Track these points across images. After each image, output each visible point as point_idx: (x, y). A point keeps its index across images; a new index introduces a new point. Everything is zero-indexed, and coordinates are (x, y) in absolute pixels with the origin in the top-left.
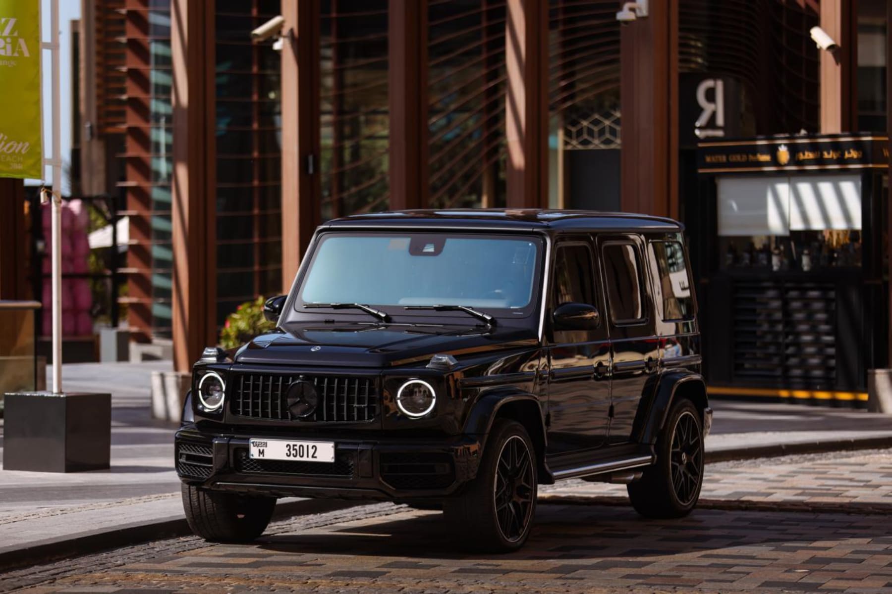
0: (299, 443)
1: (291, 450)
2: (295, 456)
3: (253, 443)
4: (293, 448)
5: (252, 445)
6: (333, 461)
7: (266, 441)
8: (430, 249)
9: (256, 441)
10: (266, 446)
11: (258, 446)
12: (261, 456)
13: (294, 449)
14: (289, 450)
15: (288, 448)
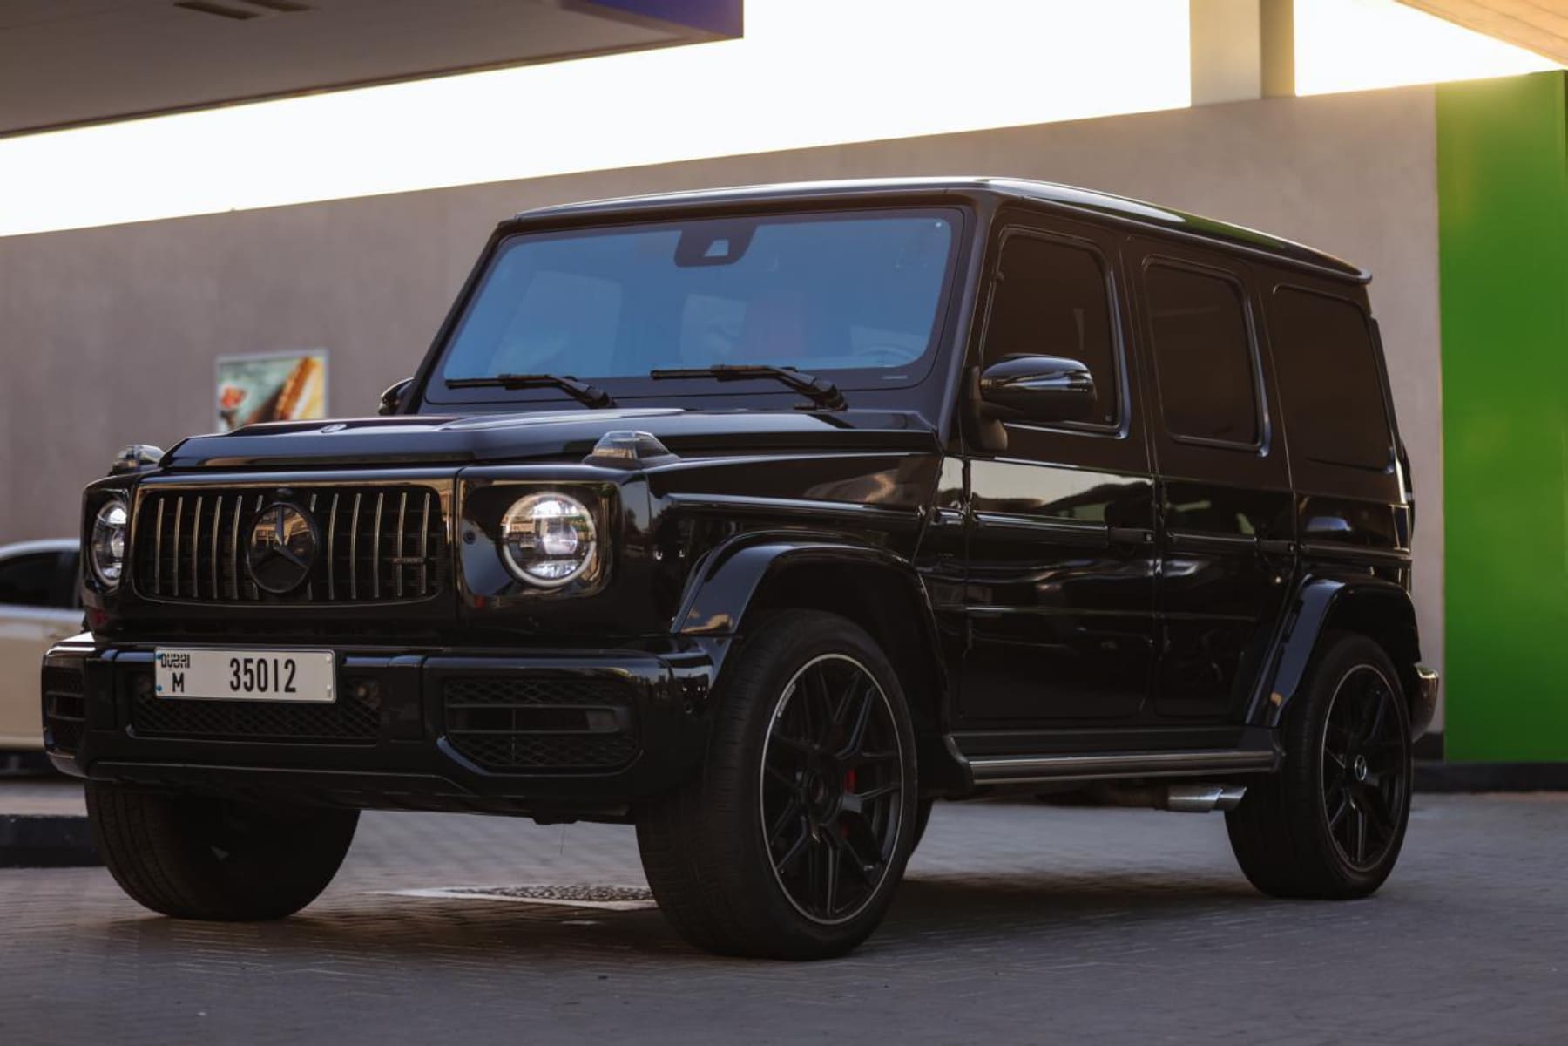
0: (256, 655)
1: (241, 673)
2: (249, 689)
3: (161, 657)
4: (245, 666)
5: (158, 662)
6: (331, 698)
7: (186, 653)
8: (719, 248)
9: (166, 652)
10: (188, 666)
11: (170, 666)
12: (178, 689)
13: (247, 671)
14: (236, 674)
15: (235, 668)
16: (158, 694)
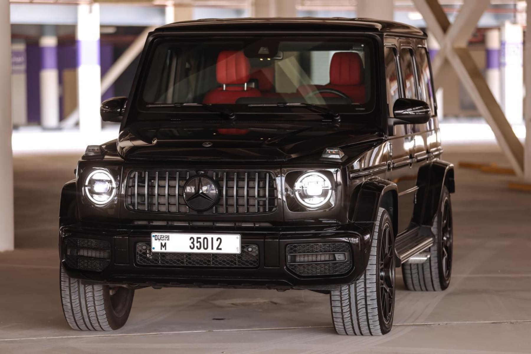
0: (202, 236)
1: (195, 242)
4: (197, 240)
14: (193, 243)
16: (153, 250)
